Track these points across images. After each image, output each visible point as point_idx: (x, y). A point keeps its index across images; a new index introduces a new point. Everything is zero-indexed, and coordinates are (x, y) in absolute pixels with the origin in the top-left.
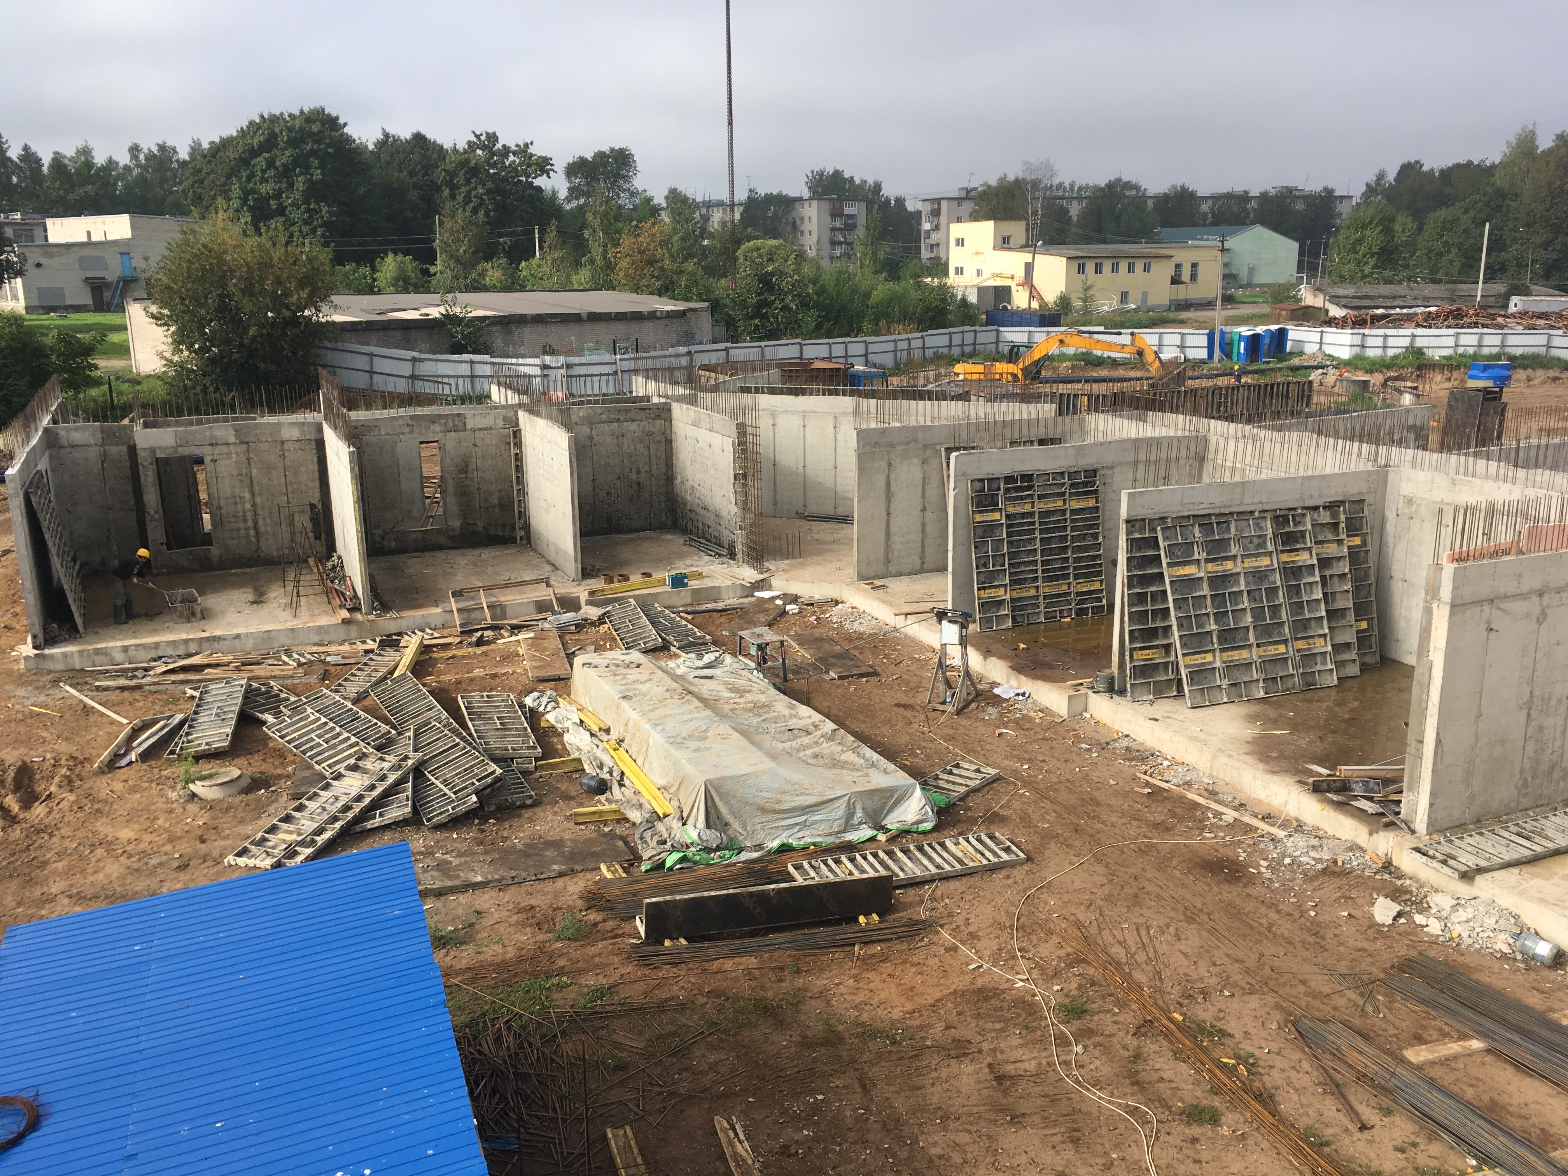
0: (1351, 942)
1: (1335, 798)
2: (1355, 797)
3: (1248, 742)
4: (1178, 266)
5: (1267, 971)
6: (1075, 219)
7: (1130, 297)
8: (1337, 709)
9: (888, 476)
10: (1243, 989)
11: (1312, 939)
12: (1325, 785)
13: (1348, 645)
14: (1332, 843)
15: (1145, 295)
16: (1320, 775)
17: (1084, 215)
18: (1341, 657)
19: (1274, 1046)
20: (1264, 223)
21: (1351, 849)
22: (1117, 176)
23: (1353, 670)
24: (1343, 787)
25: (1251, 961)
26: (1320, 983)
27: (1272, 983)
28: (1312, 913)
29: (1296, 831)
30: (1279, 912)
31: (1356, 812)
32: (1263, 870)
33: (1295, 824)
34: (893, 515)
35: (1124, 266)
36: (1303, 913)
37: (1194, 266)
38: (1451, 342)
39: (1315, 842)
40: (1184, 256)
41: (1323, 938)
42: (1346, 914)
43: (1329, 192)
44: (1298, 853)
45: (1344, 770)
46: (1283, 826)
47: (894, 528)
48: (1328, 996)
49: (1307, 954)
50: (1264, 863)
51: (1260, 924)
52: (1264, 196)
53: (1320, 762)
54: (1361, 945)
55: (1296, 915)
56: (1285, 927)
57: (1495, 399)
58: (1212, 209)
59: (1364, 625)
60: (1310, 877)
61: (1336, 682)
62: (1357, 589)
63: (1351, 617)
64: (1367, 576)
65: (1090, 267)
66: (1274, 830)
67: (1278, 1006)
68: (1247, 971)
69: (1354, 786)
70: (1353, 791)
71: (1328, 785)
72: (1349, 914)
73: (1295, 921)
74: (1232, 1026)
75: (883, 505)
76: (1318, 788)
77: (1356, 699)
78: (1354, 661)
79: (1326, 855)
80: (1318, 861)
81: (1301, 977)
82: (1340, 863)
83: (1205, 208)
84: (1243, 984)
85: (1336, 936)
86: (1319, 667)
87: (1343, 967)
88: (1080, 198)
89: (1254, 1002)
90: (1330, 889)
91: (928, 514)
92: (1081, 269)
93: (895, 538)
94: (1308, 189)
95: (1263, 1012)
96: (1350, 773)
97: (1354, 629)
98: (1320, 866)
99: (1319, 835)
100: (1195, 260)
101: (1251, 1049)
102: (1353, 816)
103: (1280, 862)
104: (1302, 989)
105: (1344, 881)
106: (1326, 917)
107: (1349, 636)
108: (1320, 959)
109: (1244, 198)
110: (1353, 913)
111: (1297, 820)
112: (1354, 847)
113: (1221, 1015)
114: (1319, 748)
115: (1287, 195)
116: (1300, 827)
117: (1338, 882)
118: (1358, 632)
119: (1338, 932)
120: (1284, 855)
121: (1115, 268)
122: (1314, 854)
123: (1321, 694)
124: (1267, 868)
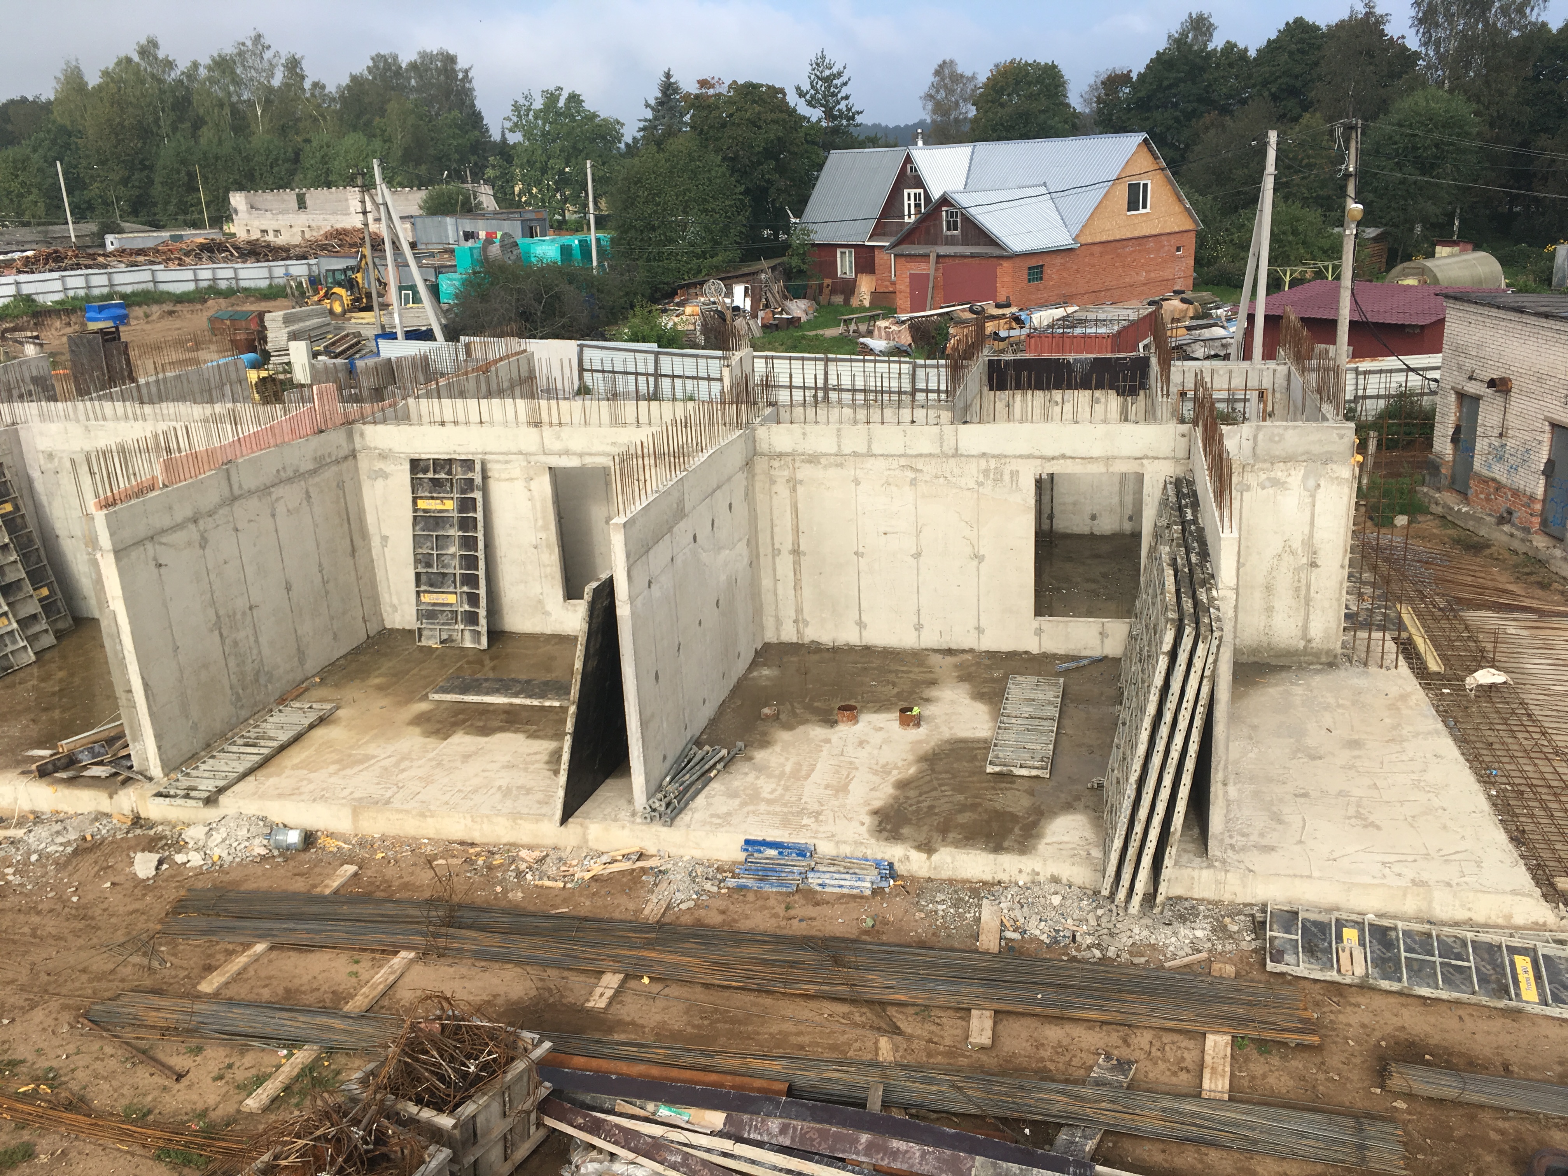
0: (121, 910)
1: (64, 775)
2: (85, 767)
5: (44, 978)
8: (43, 685)
10: (22, 1008)
11: (81, 925)
12: (50, 767)
13: (34, 617)
14: (75, 822)
16: (43, 758)
18: (30, 632)
19: (71, 1049)
21: (96, 819)
23: (49, 640)
24: (70, 761)
25: (24, 977)
26: (100, 963)
27: (51, 989)
28: (75, 899)
29: (35, 824)
30: (39, 913)
31: (90, 781)
32: (10, 878)
33: (32, 817)
36: (64, 902)
38: (58, 286)
39: (58, 827)
41: (93, 918)
42: (108, 884)
44: (43, 845)
45: (65, 745)
46: (20, 824)
48: (112, 972)
49: (81, 942)
50: (10, 871)
51: (24, 934)
53: (40, 745)
54: (131, 908)
55: (59, 907)
56: (51, 925)
57: (114, 339)
59: (45, 592)
60: (62, 865)
61: (33, 658)
62: (25, 558)
63: (28, 587)
64: (31, 541)
66: (12, 833)
67: (65, 1007)
68: (22, 989)
69: (80, 757)
70: (80, 762)
71: (54, 765)
72: (113, 884)
73: (59, 915)
74: (22, 1051)
76: (44, 773)
77: (60, 669)
78: (46, 631)
79: (72, 836)
80: (69, 843)
81: (80, 967)
82: (89, 838)
84: (22, 1003)
85: (105, 910)
86: (10, 648)
87: (120, 937)
89: (38, 1015)
90: (87, 866)
95: (50, 1021)
96: (72, 746)
97: (36, 598)
98: (69, 850)
99: (60, 819)
101: (47, 1065)
102: (88, 786)
103: (26, 862)
104: (84, 977)
105: (99, 853)
106: (90, 897)
107: (33, 607)
108: (95, 940)
110: (116, 880)
111: (33, 812)
112: (99, 816)
113: (6, 1046)
114: (34, 731)
116: (38, 818)
117: (92, 857)
118: (40, 600)
119: (105, 906)
120: (29, 854)
122: (60, 840)
123: (21, 675)
124: (14, 874)
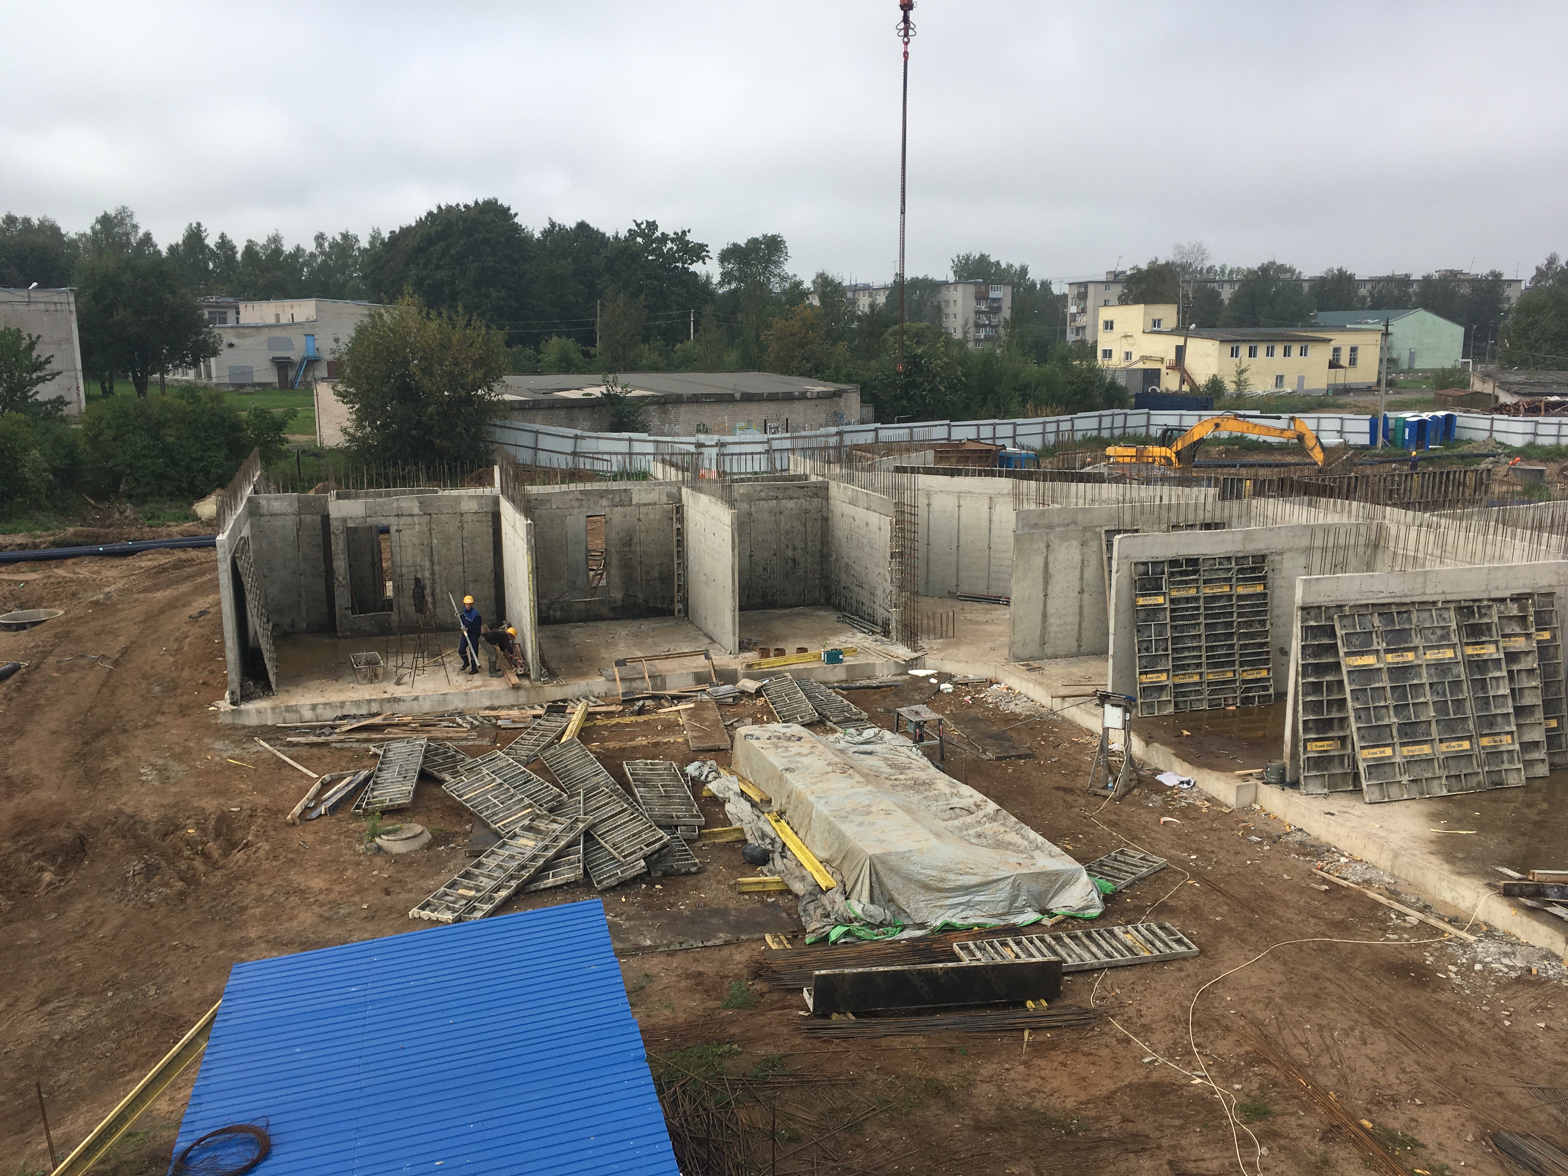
0: (1549, 1055)
1: (1529, 903)
2: (1550, 903)
3: (1432, 842)
4: (1336, 350)
5: (1460, 1081)
6: (1227, 302)
7: (1286, 381)
8: (1526, 810)
9: (1046, 558)
10: (1435, 1097)
11: (1507, 1050)
12: (1517, 890)
13: (1536, 744)
14: (1525, 951)
15: (1301, 379)
16: (1511, 878)
17: (1235, 300)
18: (1528, 757)
19: (1471, 1160)
20: (1427, 307)
21: (1545, 957)
22: (1271, 260)
23: (1542, 770)
24: (1538, 892)
25: (1443, 1070)
26: (1516, 1094)
27: (1466, 1094)
28: (1507, 1023)
29: (1486, 937)
30: (1470, 1020)
31: (1552, 919)
32: (1452, 975)
33: (1485, 928)
34: (1050, 596)
35: (1279, 350)
36: (1497, 1022)
37: (1354, 350)
39: (1507, 949)
40: (1343, 340)
41: (1519, 1049)
42: (1543, 1025)
43: (1497, 276)
44: (1489, 959)
45: (1537, 874)
46: (1472, 931)
47: (1051, 610)
48: (1527, 1110)
49: (1502, 1066)
50: (1453, 968)
51: (1452, 1032)
52: (1427, 281)
53: (1511, 865)
54: (1559, 1058)
55: (1489, 1023)
56: (1477, 1036)
58: (1371, 293)
59: (1554, 724)
60: (1506, 985)
61: (1524, 782)
62: (1547, 686)
63: (1539, 715)
64: (1557, 672)
65: (1244, 350)
66: (1463, 934)
67: (1473, 1118)
68: (1439, 1081)
69: (1549, 891)
70: (1546, 896)
71: (1521, 889)
72: (1548, 1028)
73: (1488, 1030)
74: (1425, 1136)
75: (1041, 586)
76: (1509, 893)
77: (1544, 800)
78: (1543, 761)
79: (1519, 963)
80: (1512, 968)
81: (1499, 1089)
82: (1534, 972)
83: (1363, 291)
84: (1435, 1092)
85: (1533, 1047)
86: (1506, 766)
87: (1542, 1081)
88: (1231, 282)
89: (1448, 1112)
90: (1525, 998)
91: (1086, 596)
92: (1234, 353)
93: (1052, 620)
94: (1473, 272)
95: (1456, 1124)
96: (1544, 877)
97: (1543, 727)
98: (1513, 975)
99: (1511, 942)
100: (1354, 344)
101: (1446, 1161)
102: (1547, 923)
103: (1470, 968)
104: (1498, 1101)
105: (1540, 991)
106: (1523, 1028)
107: (1537, 735)
108: (1516, 1072)
109: (1405, 281)
110: (1552, 1024)
111: (1486, 923)
112: (1549, 955)
113: (1413, 1124)
114: (1508, 850)
115: (1451, 278)
116: (1490, 933)
117: (1532, 991)
118: (1547, 730)
119: (1534, 1044)
120: (1474, 961)
121: (1270, 353)
122: (1506, 961)
123: (1508, 794)
124: (1456, 973)
